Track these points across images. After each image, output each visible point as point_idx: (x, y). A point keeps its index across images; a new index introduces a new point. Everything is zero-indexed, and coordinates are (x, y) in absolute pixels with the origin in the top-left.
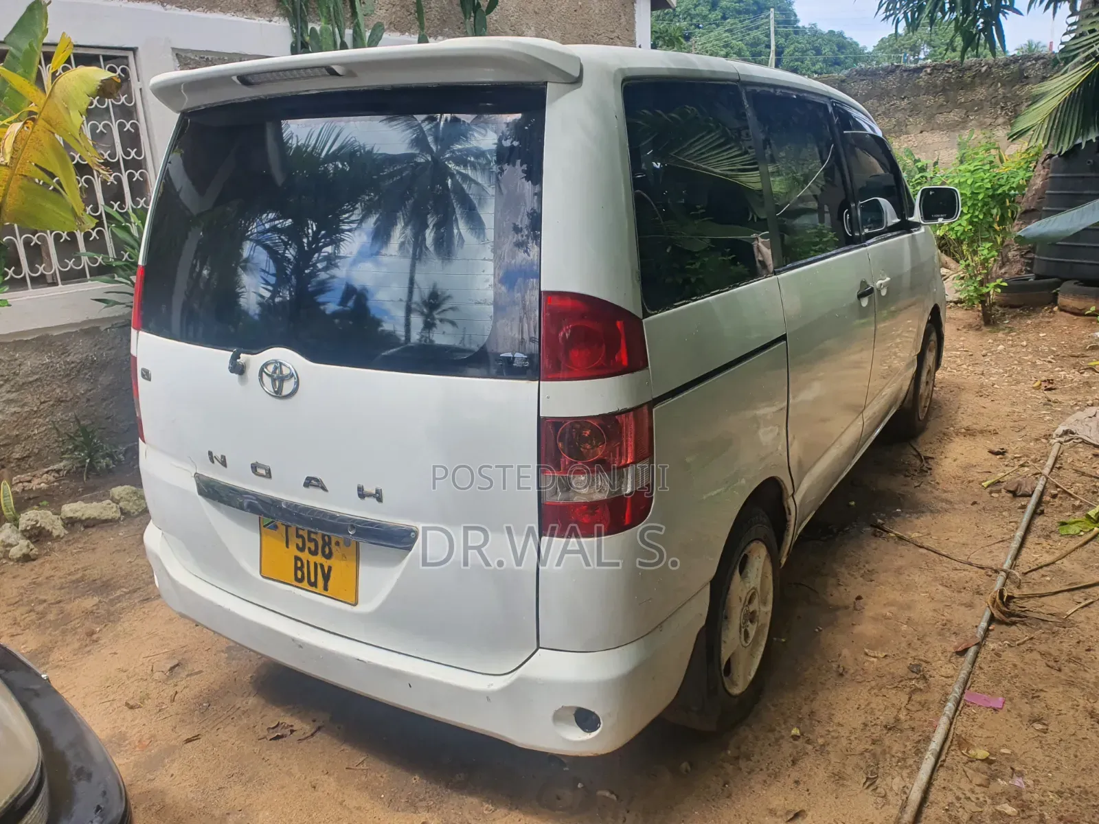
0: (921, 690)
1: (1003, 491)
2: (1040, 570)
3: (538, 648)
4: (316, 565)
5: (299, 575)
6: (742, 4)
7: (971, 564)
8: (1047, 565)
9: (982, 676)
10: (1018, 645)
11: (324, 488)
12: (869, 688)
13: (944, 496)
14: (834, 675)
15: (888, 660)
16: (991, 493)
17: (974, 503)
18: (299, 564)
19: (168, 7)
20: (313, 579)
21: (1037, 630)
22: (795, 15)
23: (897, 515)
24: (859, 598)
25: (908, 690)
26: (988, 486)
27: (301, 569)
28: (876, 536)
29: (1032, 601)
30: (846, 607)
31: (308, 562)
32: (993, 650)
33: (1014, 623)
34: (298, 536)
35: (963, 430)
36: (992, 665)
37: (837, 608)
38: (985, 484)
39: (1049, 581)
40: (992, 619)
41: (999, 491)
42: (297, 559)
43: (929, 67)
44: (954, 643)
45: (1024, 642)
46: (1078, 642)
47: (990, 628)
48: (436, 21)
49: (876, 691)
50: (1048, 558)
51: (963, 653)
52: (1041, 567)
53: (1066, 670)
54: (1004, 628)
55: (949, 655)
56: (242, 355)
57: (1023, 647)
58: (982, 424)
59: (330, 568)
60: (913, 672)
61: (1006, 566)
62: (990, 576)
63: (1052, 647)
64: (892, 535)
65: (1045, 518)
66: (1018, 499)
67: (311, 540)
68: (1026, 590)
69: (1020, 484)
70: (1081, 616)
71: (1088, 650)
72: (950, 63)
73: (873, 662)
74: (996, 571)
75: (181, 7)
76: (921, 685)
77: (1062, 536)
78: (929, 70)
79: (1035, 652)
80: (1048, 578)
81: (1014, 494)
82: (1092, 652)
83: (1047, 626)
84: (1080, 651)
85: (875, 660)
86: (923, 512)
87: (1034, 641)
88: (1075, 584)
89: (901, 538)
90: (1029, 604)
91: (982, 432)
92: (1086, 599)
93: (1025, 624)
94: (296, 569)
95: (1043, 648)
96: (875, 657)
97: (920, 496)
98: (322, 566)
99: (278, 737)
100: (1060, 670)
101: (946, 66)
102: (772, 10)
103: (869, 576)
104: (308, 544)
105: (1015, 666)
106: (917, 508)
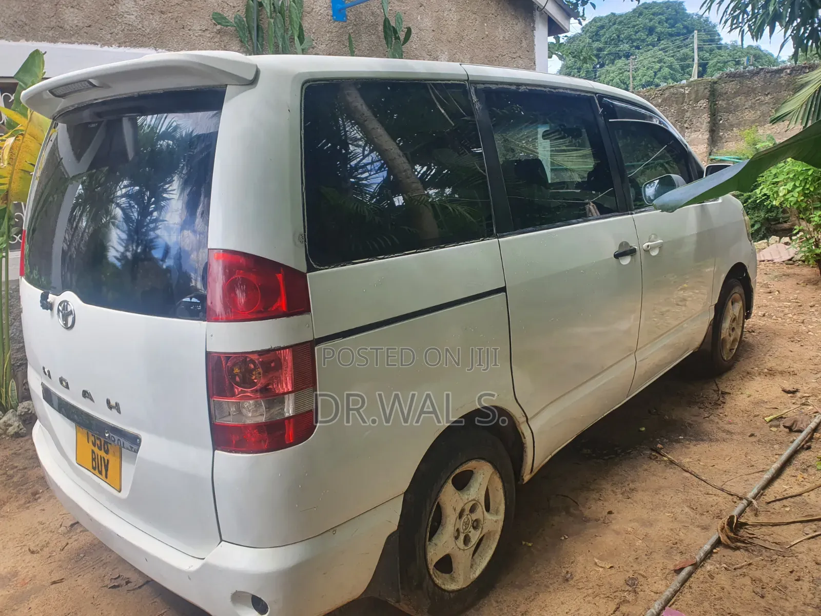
0: (629, 602)
1: (782, 427)
2: (784, 501)
3: (222, 540)
4: (101, 457)
5: (94, 464)
6: (674, 29)
7: (722, 490)
8: (791, 497)
9: (688, 595)
10: (735, 569)
11: (92, 400)
12: (585, 594)
13: (727, 427)
14: (560, 580)
15: (613, 571)
16: (771, 427)
17: (752, 435)
18: (94, 456)
19: (160, 50)
20: (100, 469)
21: (757, 556)
22: (719, 35)
23: (678, 441)
24: (610, 513)
25: (617, 601)
26: (771, 421)
28: (651, 458)
29: (764, 529)
30: (597, 520)
31: (98, 455)
32: (708, 572)
33: (738, 548)
34: (93, 436)
35: (766, 370)
36: (702, 585)
37: (587, 520)
38: (767, 419)
39: (788, 512)
40: (718, 543)
41: (778, 426)
42: (93, 452)
43: (789, 68)
44: (678, 560)
45: (741, 567)
46: (791, 572)
47: (715, 551)
48: (366, 51)
49: (590, 598)
50: (797, 490)
51: (678, 571)
52: (786, 498)
53: (769, 597)
54: (728, 552)
55: (667, 571)
56: (50, 296)
57: (739, 572)
58: (785, 366)
59: (108, 462)
60: (628, 584)
61: (750, 495)
62: (736, 502)
63: (763, 575)
64: (665, 459)
65: (811, 453)
66: (793, 434)
67: (98, 438)
68: (762, 519)
69: (795, 422)
70: (802, 548)
71: (797, 580)
72: (807, 65)
73: (598, 572)
74: (741, 499)
76: (630, 597)
77: (818, 470)
78: (788, 71)
79: (747, 578)
80: (788, 509)
81: (790, 429)
82: (800, 582)
83: (768, 554)
84: (789, 581)
85: (601, 569)
86: (702, 440)
87: (751, 567)
88: (812, 516)
89: (672, 462)
90: (757, 532)
91: (782, 373)
92: (815, 531)
93: (747, 550)
94: (93, 460)
95: (757, 574)
96: (602, 567)
97: (707, 426)
98: (104, 459)
99: (114, 587)
100: (763, 597)
101: (803, 67)
102: (696, 32)
103: (628, 494)
104: (97, 442)
105: (723, 589)
106: (698, 436)
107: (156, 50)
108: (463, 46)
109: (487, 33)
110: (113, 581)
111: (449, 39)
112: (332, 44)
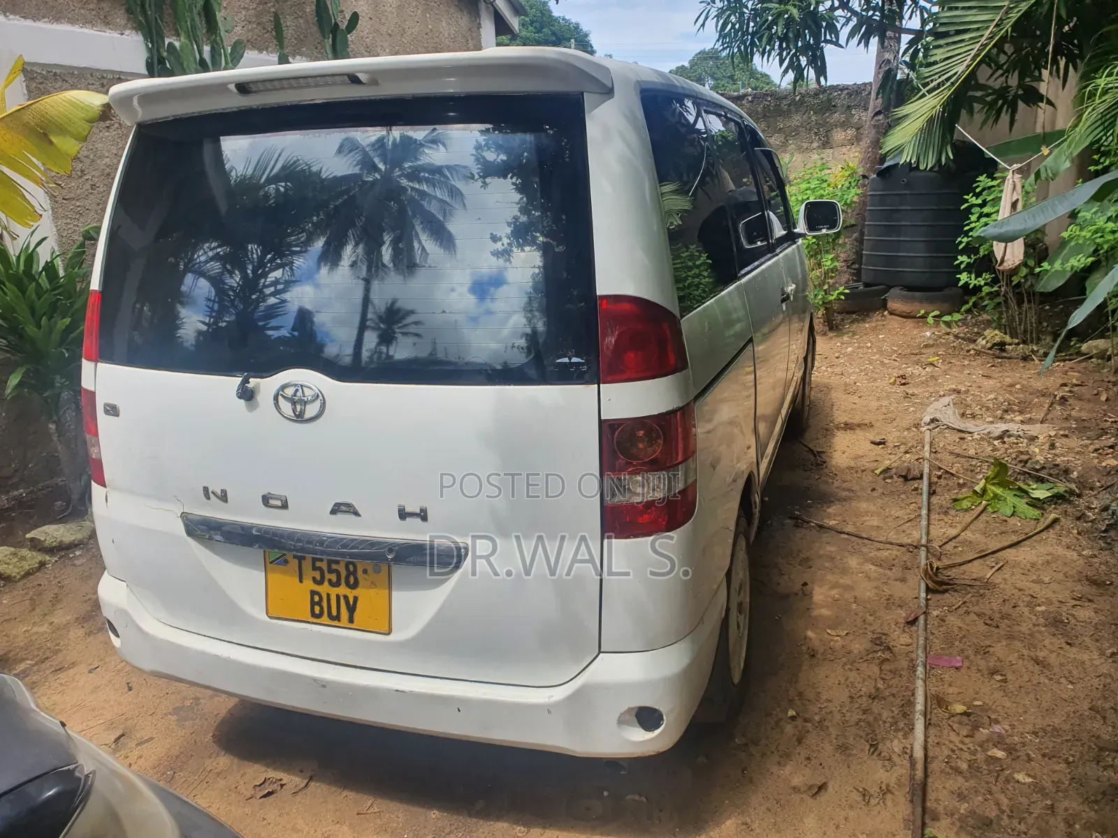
0: (888, 660)
1: (895, 477)
2: (950, 543)
3: (600, 652)
4: (338, 597)
5: (317, 609)
6: (541, 35)
7: (892, 544)
8: (955, 538)
9: (936, 640)
10: (956, 609)
11: (356, 514)
12: (842, 664)
13: (844, 485)
14: (807, 656)
15: (851, 637)
16: (884, 479)
17: (873, 490)
18: (317, 598)
19: (12, 17)
20: (334, 613)
21: (967, 594)
23: (810, 506)
24: (805, 584)
25: (877, 661)
26: (881, 473)
27: (319, 603)
28: (798, 527)
29: (954, 570)
30: (796, 594)
31: (328, 595)
32: (937, 616)
33: (946, 591)
34: (314, 568)
35: (842, 425)
36: (941, 629)
37: (787, 596)
38: (878, 472)
39: (961, 551)
40: (928, 590)
41: (891, 477)
42: (313, 593)
43: (750, 95)
44: (902, 614)
45: (959, 607)
46: (1004, 601)
47: (929, 597)
48: (293, 40)
49: (849, 666)
50: (953, 532)
51: (913, 622)
52: (951, 540)
53: (1003, 626)
54: (939, 597)
55: (902, 626)
56: (251, 380)
57: (961, 611)
58: (856, 420)
59: (356, 599)
60: (877, 645)
61: (924, 541)
62: (912, 552)
63: (984, 607)
64: (812, 524)
65: (938, 497)
66: (909, 483)
67: (331, 571)
68: (946, 562)
69: (909, 470)
70: (998, 579)
71: (1014, 607)
72: (768, 92)
73: (837, 641)
74: (916, 547)
75: (25, 18)
76: (887, 655)
77: (957, 511)
78: (750, 98)
79: (972, 614)
80: (960, 549)
81: (905, 478)
82: (1017, 608)
83: (974, 590)
84: (1007, 609)
85: (839, 638)
86: (833, 502)
87: (967, 604)
88: (983, 551)
89: (821, 527)
90: (952, 573)
91: (859, 425)
92: (997, 564)
93: (956, 591)
94: (313, 604)
95: (976, 609)
96: (838, 636)
97: (823, 487)
98: (346, 597)
99: (269, 794)
100: (998, 627)
101: (765, 94)
102: (573, 40)
103: (806, 563)
104: (328, 576)
105: (960, 628)
106: (826, 499)
107: (6, 16)
108: (406, 42)
109: (430, 27)
110: (258, 789)
111: (390, 32)
112: (250, 27)
